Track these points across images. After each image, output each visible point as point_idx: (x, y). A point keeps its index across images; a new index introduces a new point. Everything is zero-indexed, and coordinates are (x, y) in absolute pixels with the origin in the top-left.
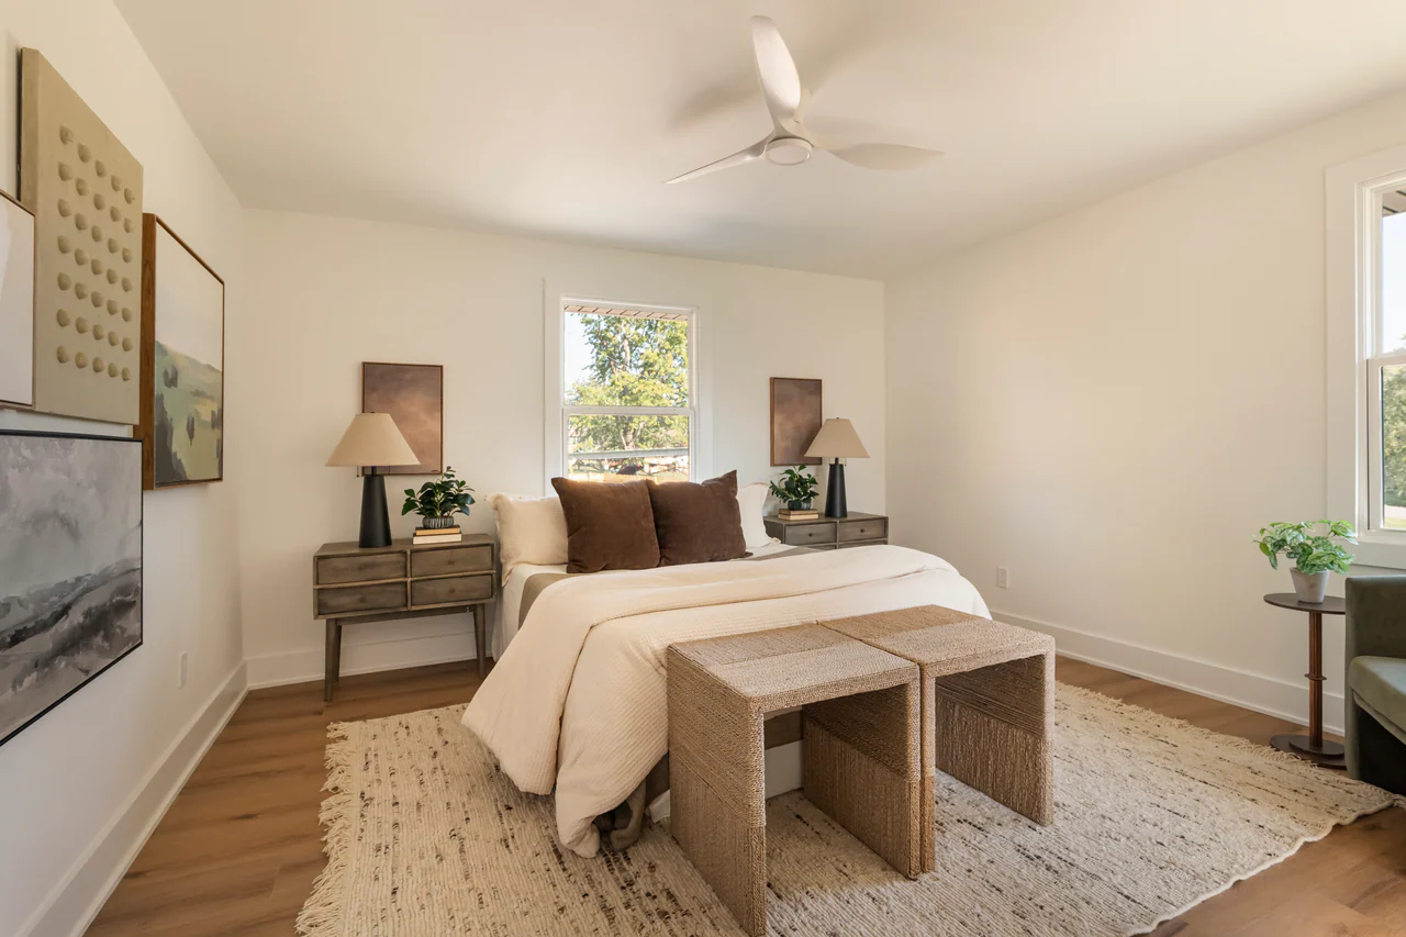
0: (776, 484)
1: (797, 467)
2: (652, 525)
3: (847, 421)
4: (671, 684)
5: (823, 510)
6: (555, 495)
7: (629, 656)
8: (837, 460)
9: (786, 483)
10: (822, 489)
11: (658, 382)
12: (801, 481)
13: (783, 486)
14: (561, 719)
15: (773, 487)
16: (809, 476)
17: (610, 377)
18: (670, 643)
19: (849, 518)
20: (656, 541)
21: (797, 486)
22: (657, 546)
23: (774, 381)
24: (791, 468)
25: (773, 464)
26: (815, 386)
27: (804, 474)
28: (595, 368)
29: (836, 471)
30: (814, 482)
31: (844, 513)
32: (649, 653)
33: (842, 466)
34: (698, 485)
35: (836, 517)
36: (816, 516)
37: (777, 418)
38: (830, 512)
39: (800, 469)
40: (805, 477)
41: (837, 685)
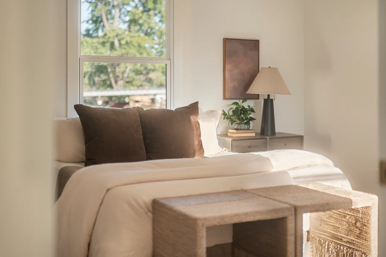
0: (227, 112)
1: (241, 101)
2: (142, 137)
3: (277, 69)
4: (155, 222)
5: (259, 130)
6: (76, 116)
7: (131, 205)
8: (269, 96)
9: (233, 111)
10: (258, 115)
11: (142, 35)
12: (244, 111)
13: (231, 113)
14: (89, 245)
15: (224, 114)
16: (249, 106)
17: (103, 31)
18: (153, 198)
19: (277, 136)
20: (144, 147)
21: (241, 114)
22: (145, 151)
23: (226, 41)
24: (237, 101)
25: (225, 98)
26: (254, 45)
27: (246, 105)
28: (90, 22)
29: (269, 103)
30: (252, 110)
31: (273, 132)
32: (142, 203)
33: (272, 100)
34: (172, 111)
35: (267, 135)
36: (254, 135)
37: (228, 67)
38: (263, 132)
39: (243, 102)
40: (246, 107)
41: (246, 214)
